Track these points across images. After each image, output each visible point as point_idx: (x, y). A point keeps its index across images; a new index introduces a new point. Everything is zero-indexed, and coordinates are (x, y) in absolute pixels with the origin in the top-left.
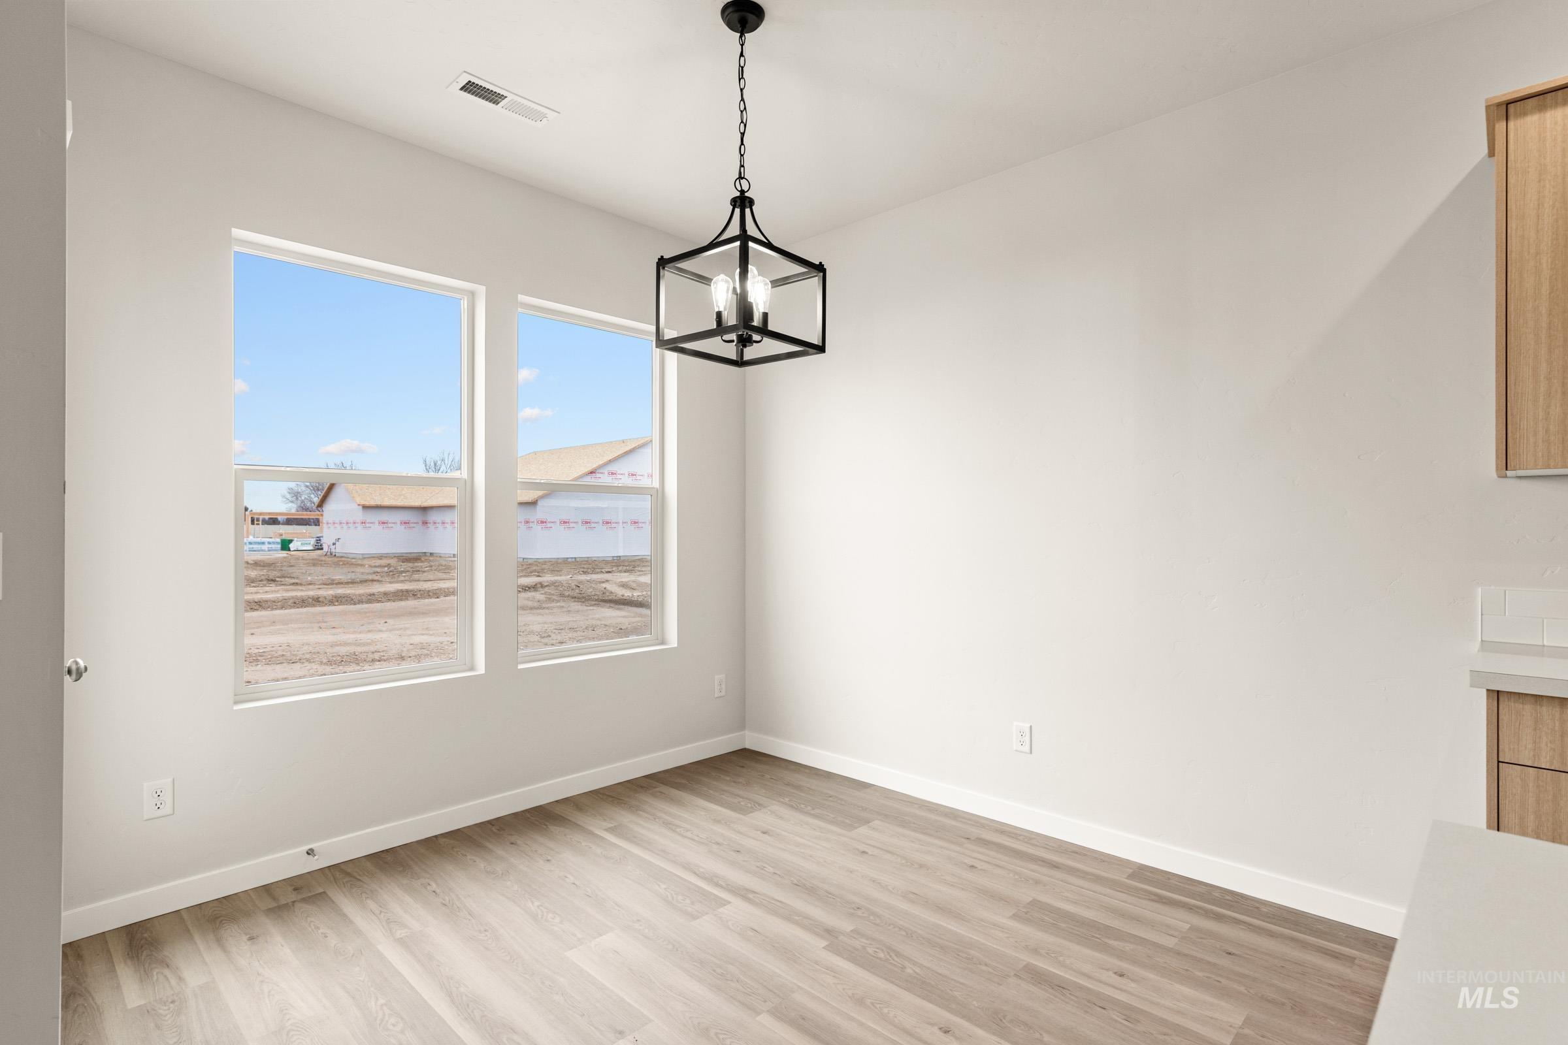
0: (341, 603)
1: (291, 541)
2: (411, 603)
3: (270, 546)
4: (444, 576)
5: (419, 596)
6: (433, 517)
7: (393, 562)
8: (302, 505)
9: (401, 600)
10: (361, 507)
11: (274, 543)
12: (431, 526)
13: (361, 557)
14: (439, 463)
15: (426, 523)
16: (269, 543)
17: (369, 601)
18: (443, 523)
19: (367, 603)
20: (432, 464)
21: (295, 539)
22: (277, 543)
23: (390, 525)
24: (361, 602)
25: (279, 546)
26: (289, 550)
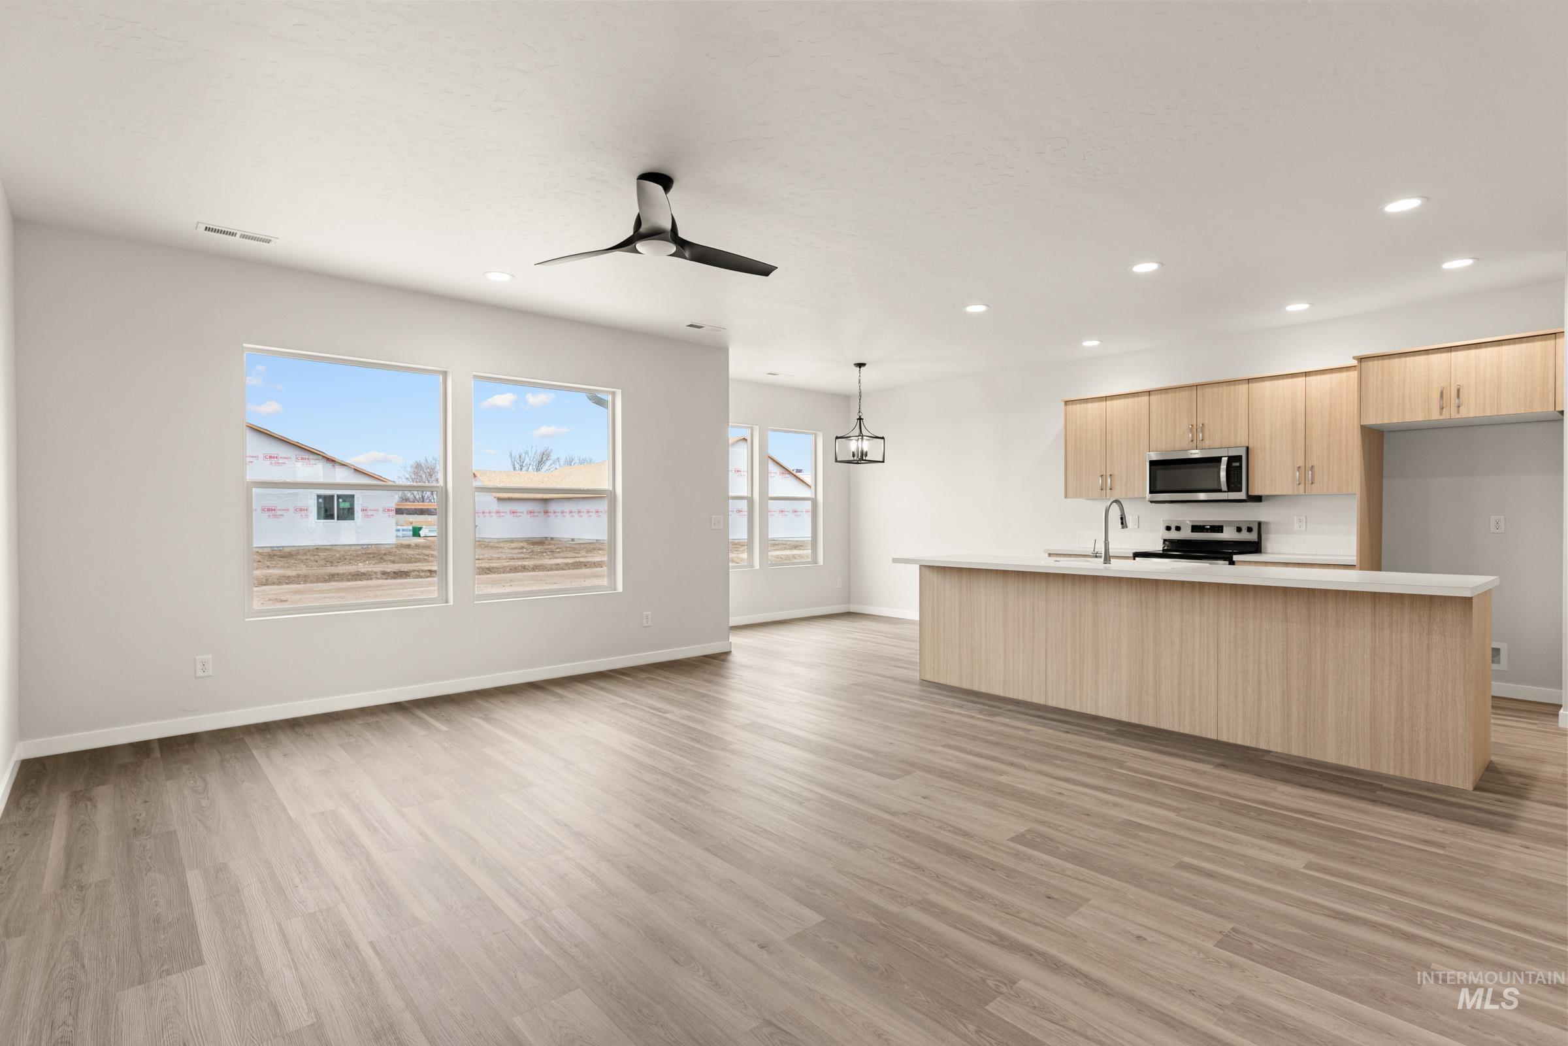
0: (540, 570)
1: (420, 529)
2: (584, 571)
3: (404, 533)
4: (578, 555)
5: (588, 566)
6: (553, 507)
7: (524, 544)
8: (403, 496)
9: (578, 569)
10: (496, 499)
11: (407, 530)
12: (552, 515)
13: (496, 541)
14: (524, 455)
15: (547, 512)
16: (403, 530)
17: (557, 570)
18: (563, 512)
19: (556, 570)
20: (518, 456)
21: (424, 527)
22: (410, 530)
23: (518, 514)
24: (551, 569)
25: (411, 533)
26: (419, 536)
